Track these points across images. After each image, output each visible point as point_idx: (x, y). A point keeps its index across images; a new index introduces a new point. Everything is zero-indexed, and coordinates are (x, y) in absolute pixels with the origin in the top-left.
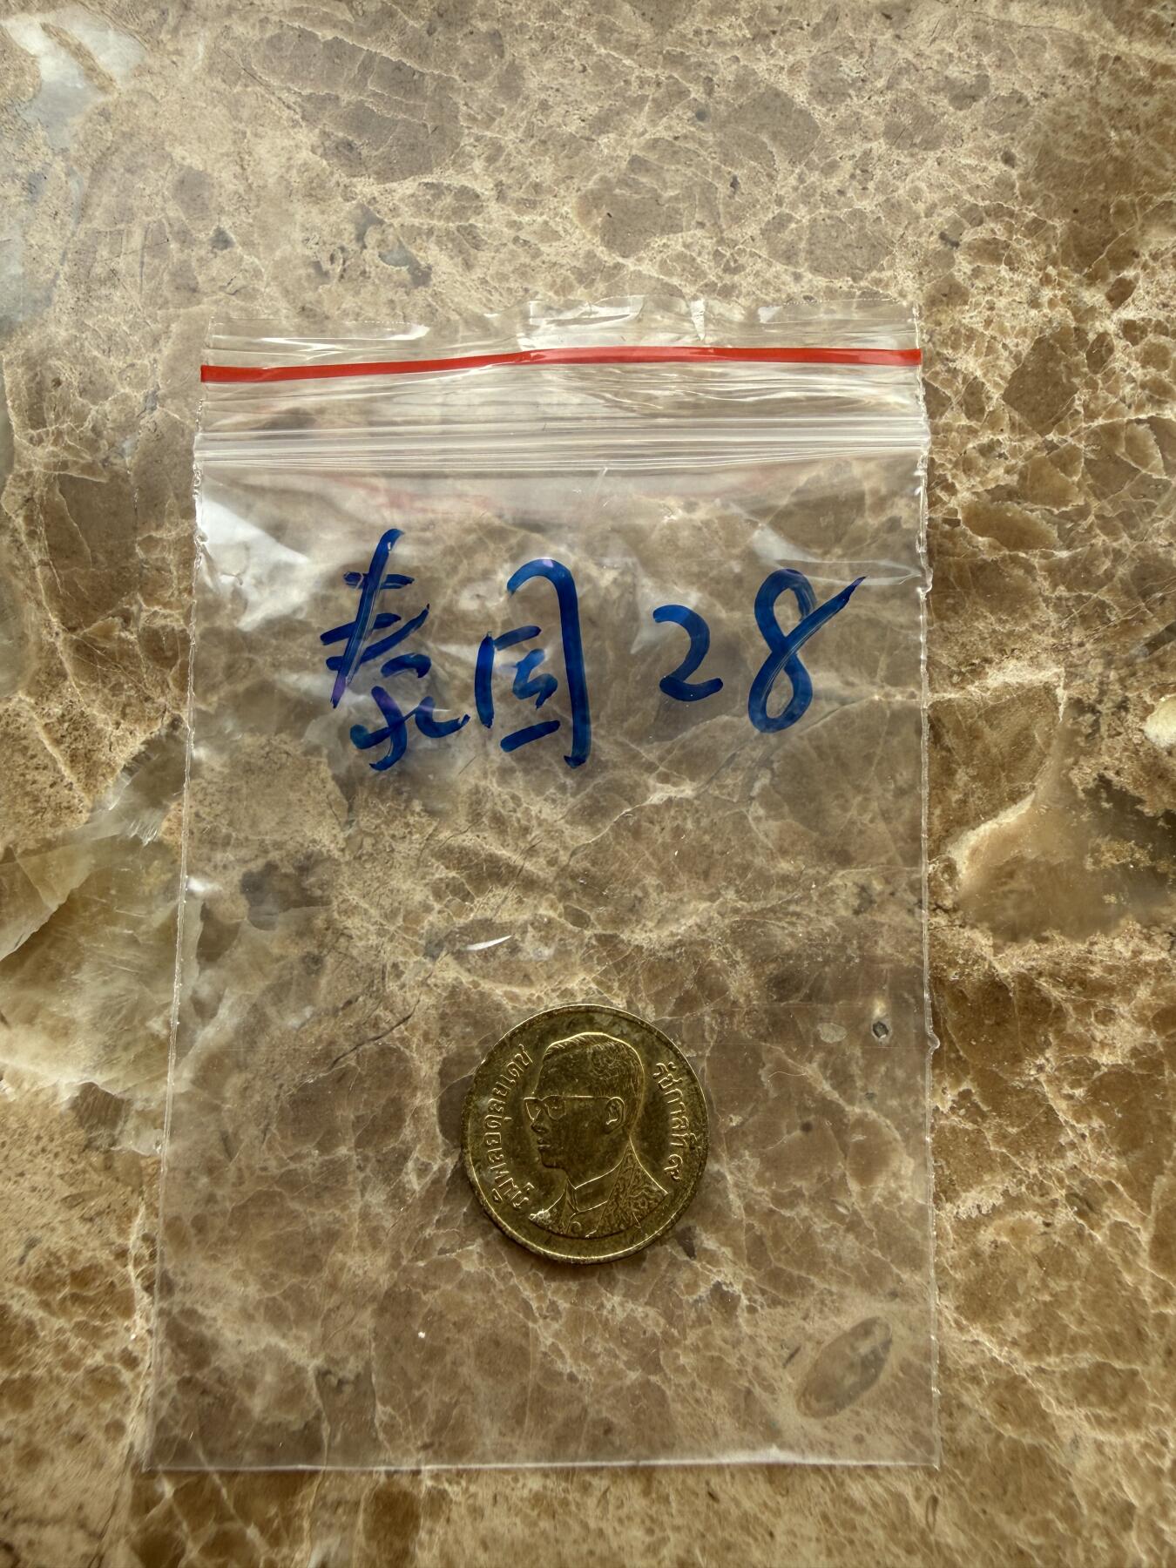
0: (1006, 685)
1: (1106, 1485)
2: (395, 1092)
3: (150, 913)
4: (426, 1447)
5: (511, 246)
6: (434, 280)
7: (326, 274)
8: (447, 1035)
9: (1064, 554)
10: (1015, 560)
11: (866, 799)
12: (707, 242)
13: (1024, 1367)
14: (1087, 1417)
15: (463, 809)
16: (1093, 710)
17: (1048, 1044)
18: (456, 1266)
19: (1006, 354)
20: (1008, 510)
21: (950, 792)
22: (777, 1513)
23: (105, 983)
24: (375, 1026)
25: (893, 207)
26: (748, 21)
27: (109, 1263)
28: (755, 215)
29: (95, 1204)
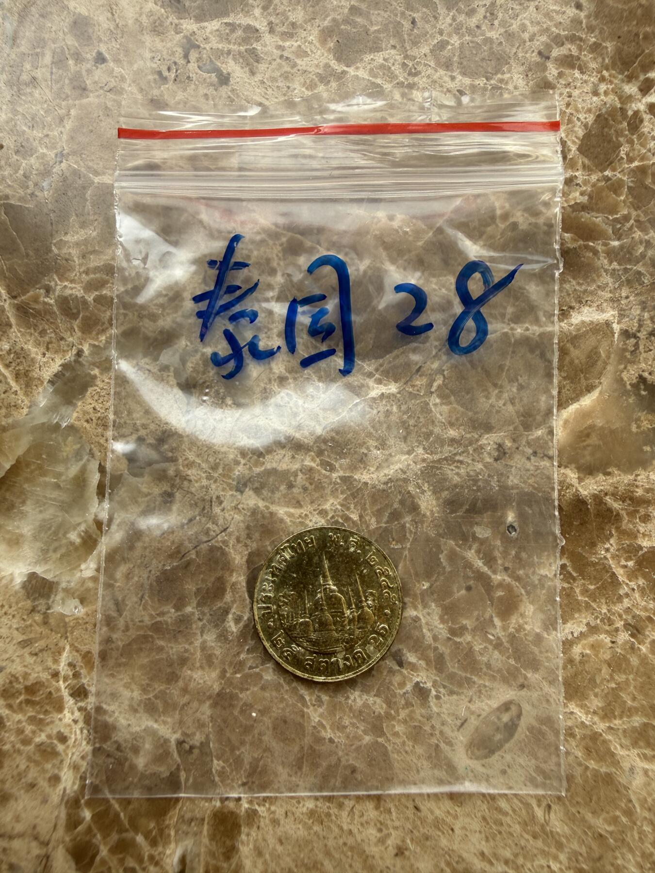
0: (583, 322)
2: (219, 573)
3: (67, 469)
4: (244, 784)
5: (278, 60)
6: (232, 81)
8: (251, 538)
9: (616, 243)
10: (587, 247)
11: (500, 392)
13: (601, 726)
14: (638, 755)
16: (635, 336)
17: (611, 535)
18: (259, 676)
19: (579, 124)
20: (582, 217)
22: (456, 817)
23: (41, 512)
24: (207, 534)
25: (509, 36)
27: (48, 680)
29: (38, 645)
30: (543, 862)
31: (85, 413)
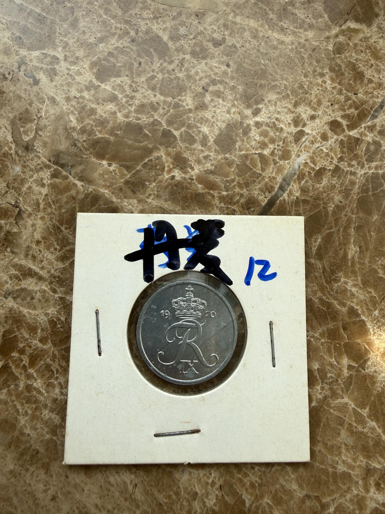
1: (190, 486)
7: (6, 78)
12: (128, 81)
15: (23, 252)
26: (153, 12)
28: (145, 74)
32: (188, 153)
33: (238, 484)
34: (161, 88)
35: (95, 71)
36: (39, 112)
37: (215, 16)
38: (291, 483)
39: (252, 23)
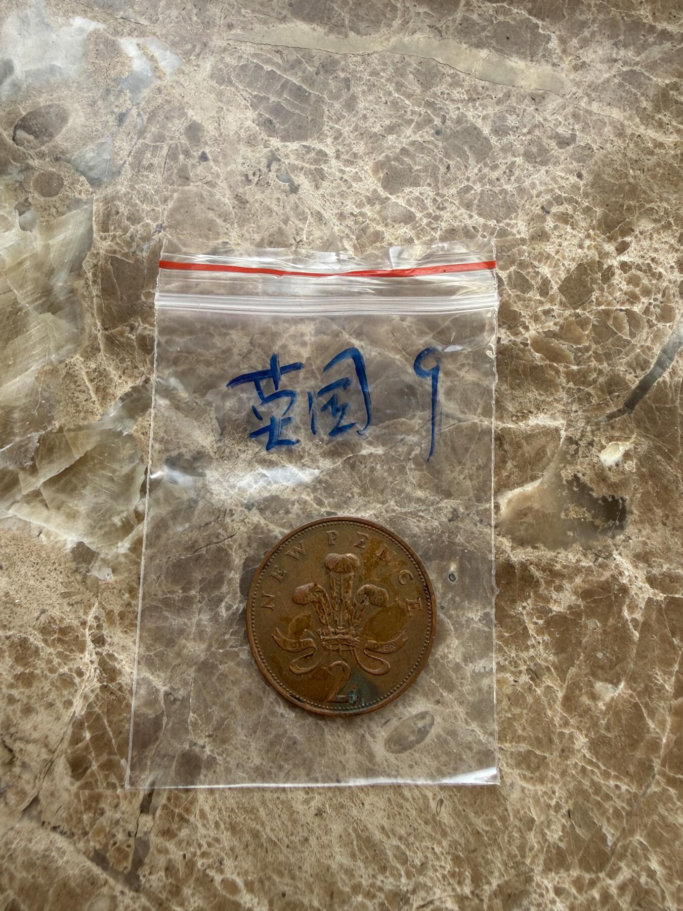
0: (538, 425)
2: (221, 569)
3: (122, 467)
4: (209, 736)
5: (338, 181)
6: (300, 191)
7: (250, 181)
8: (250, 547)
9: (575, 368)
10: (551, 367)
11: (463, 468)
12: (431, 194)
13: (494, 746)
14: (519, 774)
16: (577, 443)
17: (530, 597)
18: (237, 654)
19: (563, 268)
20: (552, 342)
21: (503, 471)
23: (96, 496)
24: (217, 537)
25: (521, 191)
26: (467, 92)
27: (77, 626)
28: (456, 184)
29: (75, 598)
30: (429, 844)
31: (143, 427)
32: (520, 304)
33: (595, 809)
34: (479, 206)
35: (382, 175)
36: (298, 234)
37: (559, 100)
38: (676, 813)
39: (616, 114)
